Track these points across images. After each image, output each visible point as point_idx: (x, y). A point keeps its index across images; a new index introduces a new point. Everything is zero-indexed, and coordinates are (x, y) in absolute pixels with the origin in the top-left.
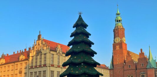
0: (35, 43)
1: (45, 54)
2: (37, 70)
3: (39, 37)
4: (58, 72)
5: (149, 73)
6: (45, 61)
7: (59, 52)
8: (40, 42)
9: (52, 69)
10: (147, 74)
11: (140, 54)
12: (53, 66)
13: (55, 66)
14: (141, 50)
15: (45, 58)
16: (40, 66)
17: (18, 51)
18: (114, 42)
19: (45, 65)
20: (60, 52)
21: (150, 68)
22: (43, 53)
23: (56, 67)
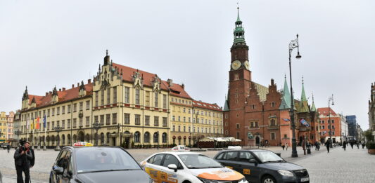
0: (100, 69)
1: (115, 88)
2: (104, 112)
3: (106, 59)
4: (136, 115)
5: (282, 117)
6: (115, 98)
7: (138, 84)
8: (108, 67)
9: (127, 110)
10: (279, 118)
11: (270, 87)
12: (127, 105)
13: (131, 106)
14: (272, 81)
15: (115, 93)
16: (108, 106)
17: (78, 84)
18: (232, 69)
19: (115, 105)
20: (140, 84)
21: (285, 109)
22: (111, 86)
23: (133, 108)
